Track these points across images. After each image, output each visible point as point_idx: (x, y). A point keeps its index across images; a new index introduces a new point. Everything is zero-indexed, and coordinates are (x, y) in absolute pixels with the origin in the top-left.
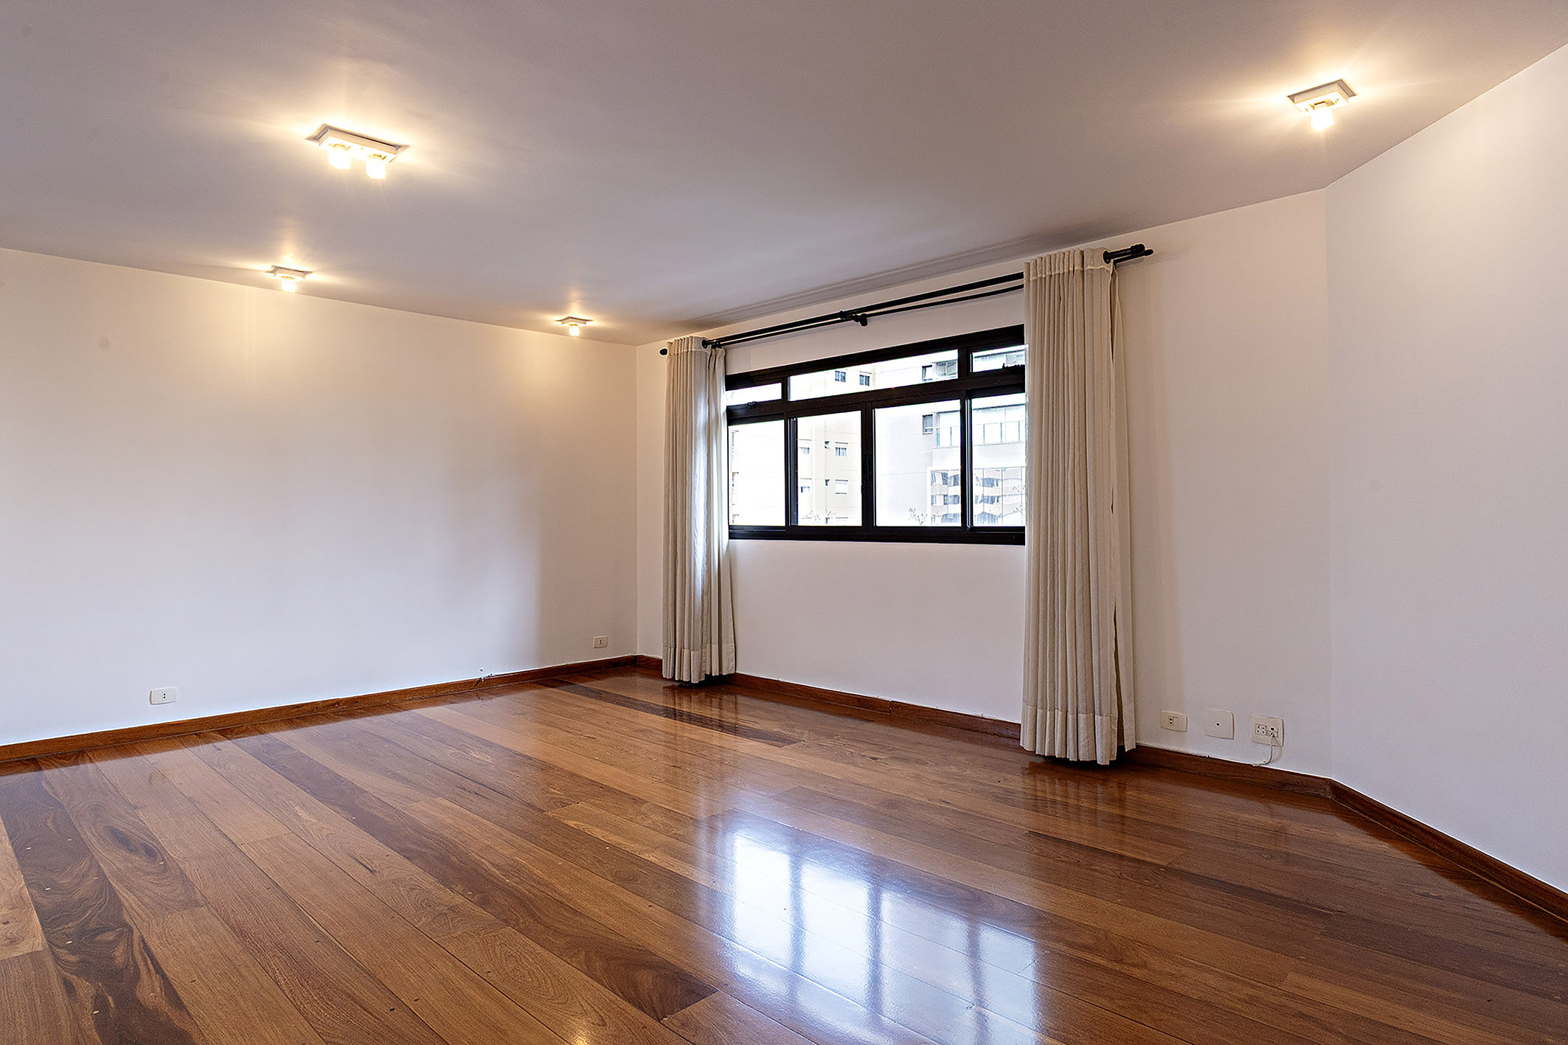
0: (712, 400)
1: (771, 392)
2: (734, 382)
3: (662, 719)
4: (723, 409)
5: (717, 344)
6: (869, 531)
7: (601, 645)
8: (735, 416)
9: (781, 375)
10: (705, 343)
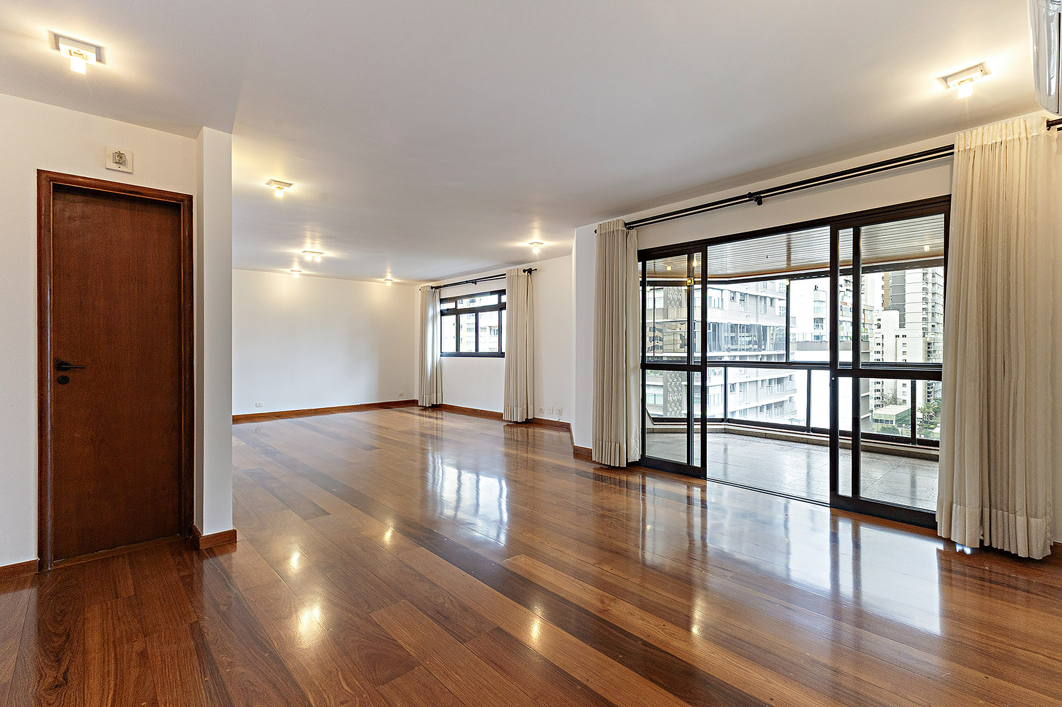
0: (434, 308)
1: (451, 305)
2: (442, 301)
3: (418, 416)
4: (439, 311)
5: (436, 288)
6: (477, 354)
7: (401, 395)
8: (443, 313)
9: (454, 299)
10: (432, 288)
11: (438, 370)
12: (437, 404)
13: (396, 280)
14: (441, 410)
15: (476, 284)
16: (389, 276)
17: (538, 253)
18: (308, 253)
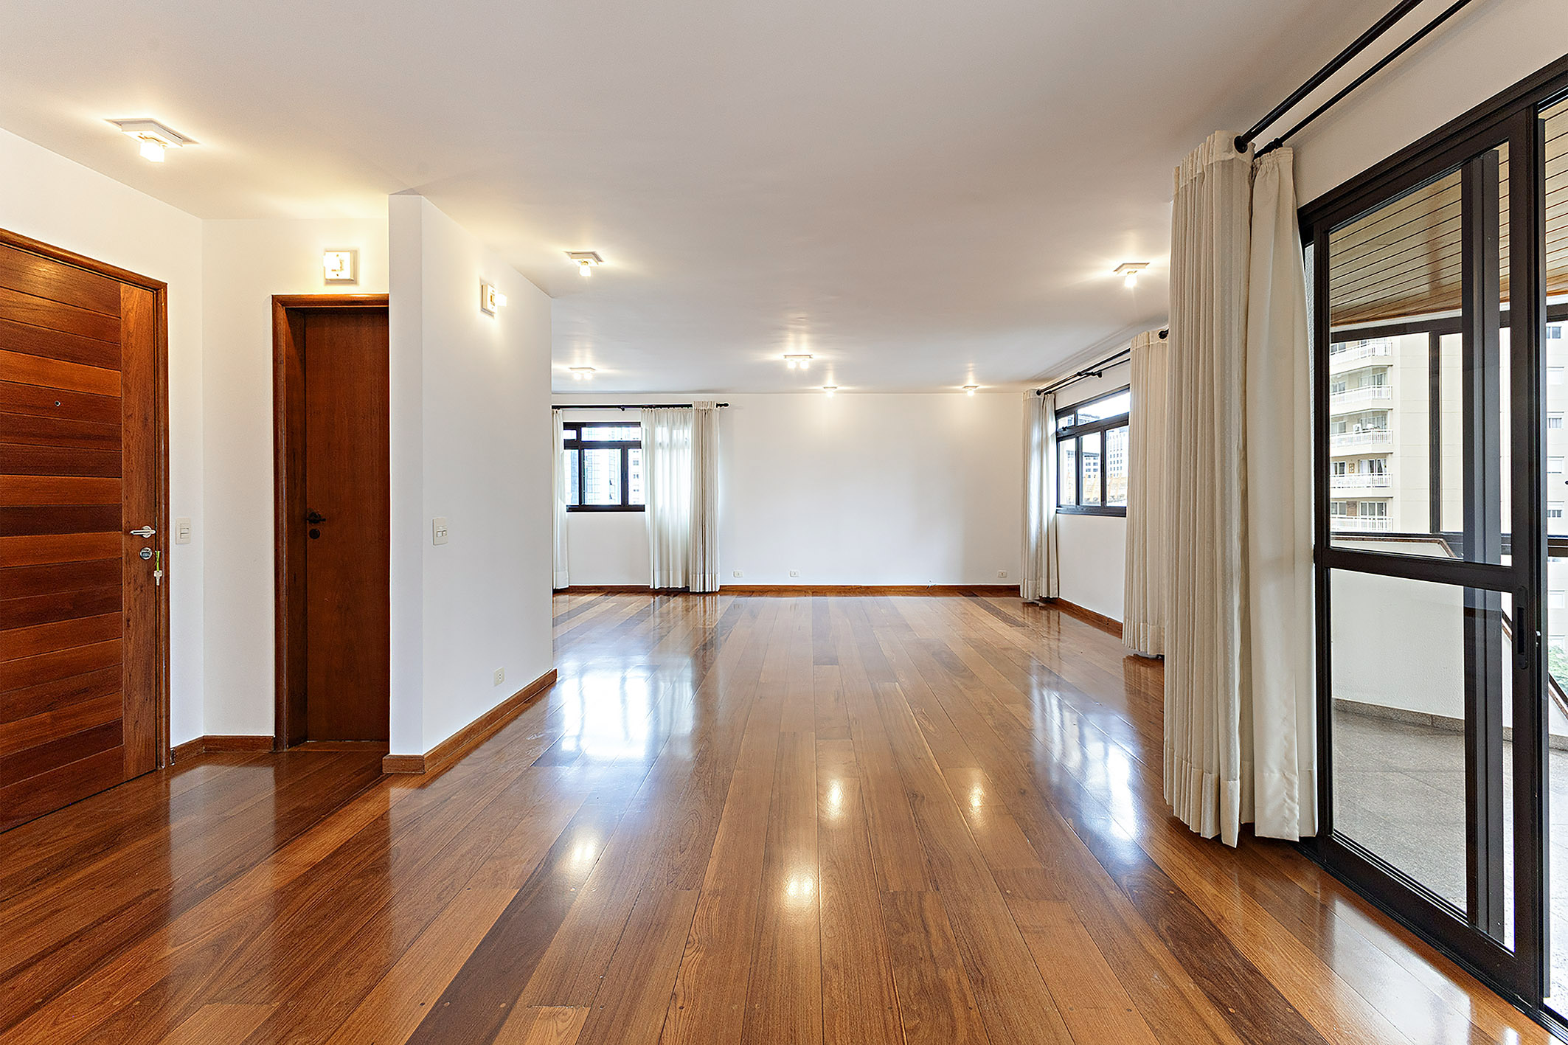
1: (1070, 421)
2: (1057, 414)
6: (1104, 510)
8: (1059, 436)
9: (1074, 408)
10: (1039, 393)
11: (1051, 537)
12: (1048, 597)
13: (981, 387)
14: (1056, 609)
15: (1100, 375)
16: (971, 381)
17: (1135, 288)
18: (792, 358)
